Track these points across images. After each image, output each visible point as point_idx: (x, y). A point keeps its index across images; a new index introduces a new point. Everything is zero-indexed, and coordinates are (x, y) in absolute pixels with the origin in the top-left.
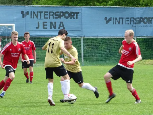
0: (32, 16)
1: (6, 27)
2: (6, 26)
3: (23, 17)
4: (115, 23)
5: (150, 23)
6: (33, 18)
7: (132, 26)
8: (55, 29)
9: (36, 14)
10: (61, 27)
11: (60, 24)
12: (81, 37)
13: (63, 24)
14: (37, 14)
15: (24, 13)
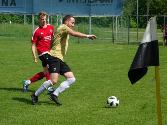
4: (69, 2)
5: (107, 1)
7: (87, 5)
8: (7, 6)
10: (13, 4)
11: (12, 2)
12: (32, 14)
13: (14, 2)
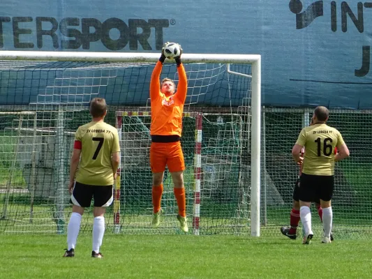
0: (339, 23)
1: (224, 68)
2: (225, 62)
3: (299, 26)
6: (344, 29)
9: (355, 12)
14: (361, 15)
15: (304, 9)
